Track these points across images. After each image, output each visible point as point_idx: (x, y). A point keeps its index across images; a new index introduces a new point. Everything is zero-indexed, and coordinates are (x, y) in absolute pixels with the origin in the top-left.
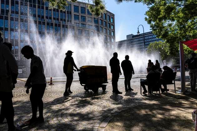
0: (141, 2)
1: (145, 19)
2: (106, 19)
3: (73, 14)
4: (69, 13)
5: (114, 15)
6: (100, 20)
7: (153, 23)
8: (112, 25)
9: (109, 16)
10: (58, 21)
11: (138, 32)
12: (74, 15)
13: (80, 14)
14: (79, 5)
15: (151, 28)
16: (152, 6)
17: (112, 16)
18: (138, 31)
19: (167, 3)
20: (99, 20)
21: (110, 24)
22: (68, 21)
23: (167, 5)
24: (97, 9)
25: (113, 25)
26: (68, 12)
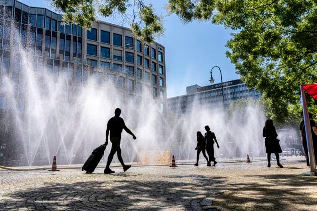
0: (221, 23)
1: (226, 55)
2: (148, 54)
3: (85, 43)
4: (78, 40)
5: (164, 48)
6: (138, 55)
7: (241, 62)
8: (160, 65)
9: (155, 50)
10: (55, 54)
11: (212, 80)
12: (88, 44)
13: (99, 43)
14: (98, 26)
15: (238, 71)
16: (241, 30)
17: (160, 49)
18: (212, 78)
19: (265, 27)
20: (136, 56)
21: (155, 64)
22: (75, 55)
23: (266, 30)
24: (147, 30)
25: (162, 67)
26: (75, 38)
